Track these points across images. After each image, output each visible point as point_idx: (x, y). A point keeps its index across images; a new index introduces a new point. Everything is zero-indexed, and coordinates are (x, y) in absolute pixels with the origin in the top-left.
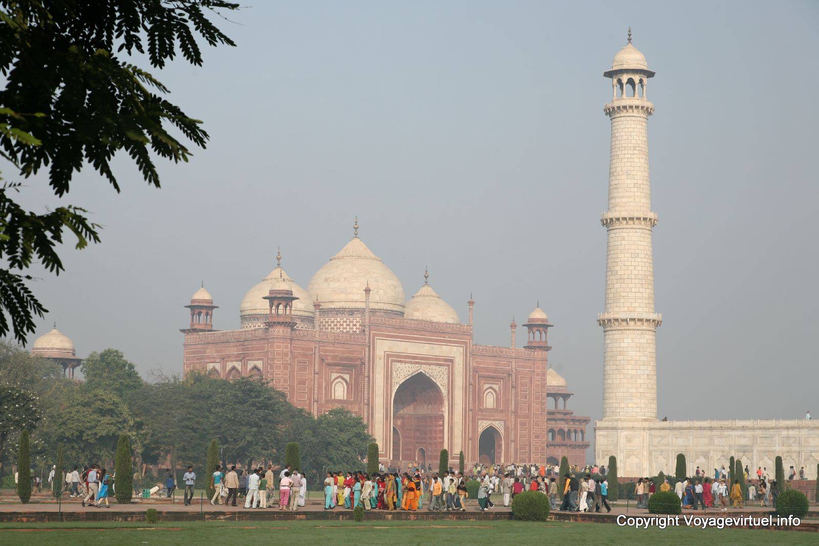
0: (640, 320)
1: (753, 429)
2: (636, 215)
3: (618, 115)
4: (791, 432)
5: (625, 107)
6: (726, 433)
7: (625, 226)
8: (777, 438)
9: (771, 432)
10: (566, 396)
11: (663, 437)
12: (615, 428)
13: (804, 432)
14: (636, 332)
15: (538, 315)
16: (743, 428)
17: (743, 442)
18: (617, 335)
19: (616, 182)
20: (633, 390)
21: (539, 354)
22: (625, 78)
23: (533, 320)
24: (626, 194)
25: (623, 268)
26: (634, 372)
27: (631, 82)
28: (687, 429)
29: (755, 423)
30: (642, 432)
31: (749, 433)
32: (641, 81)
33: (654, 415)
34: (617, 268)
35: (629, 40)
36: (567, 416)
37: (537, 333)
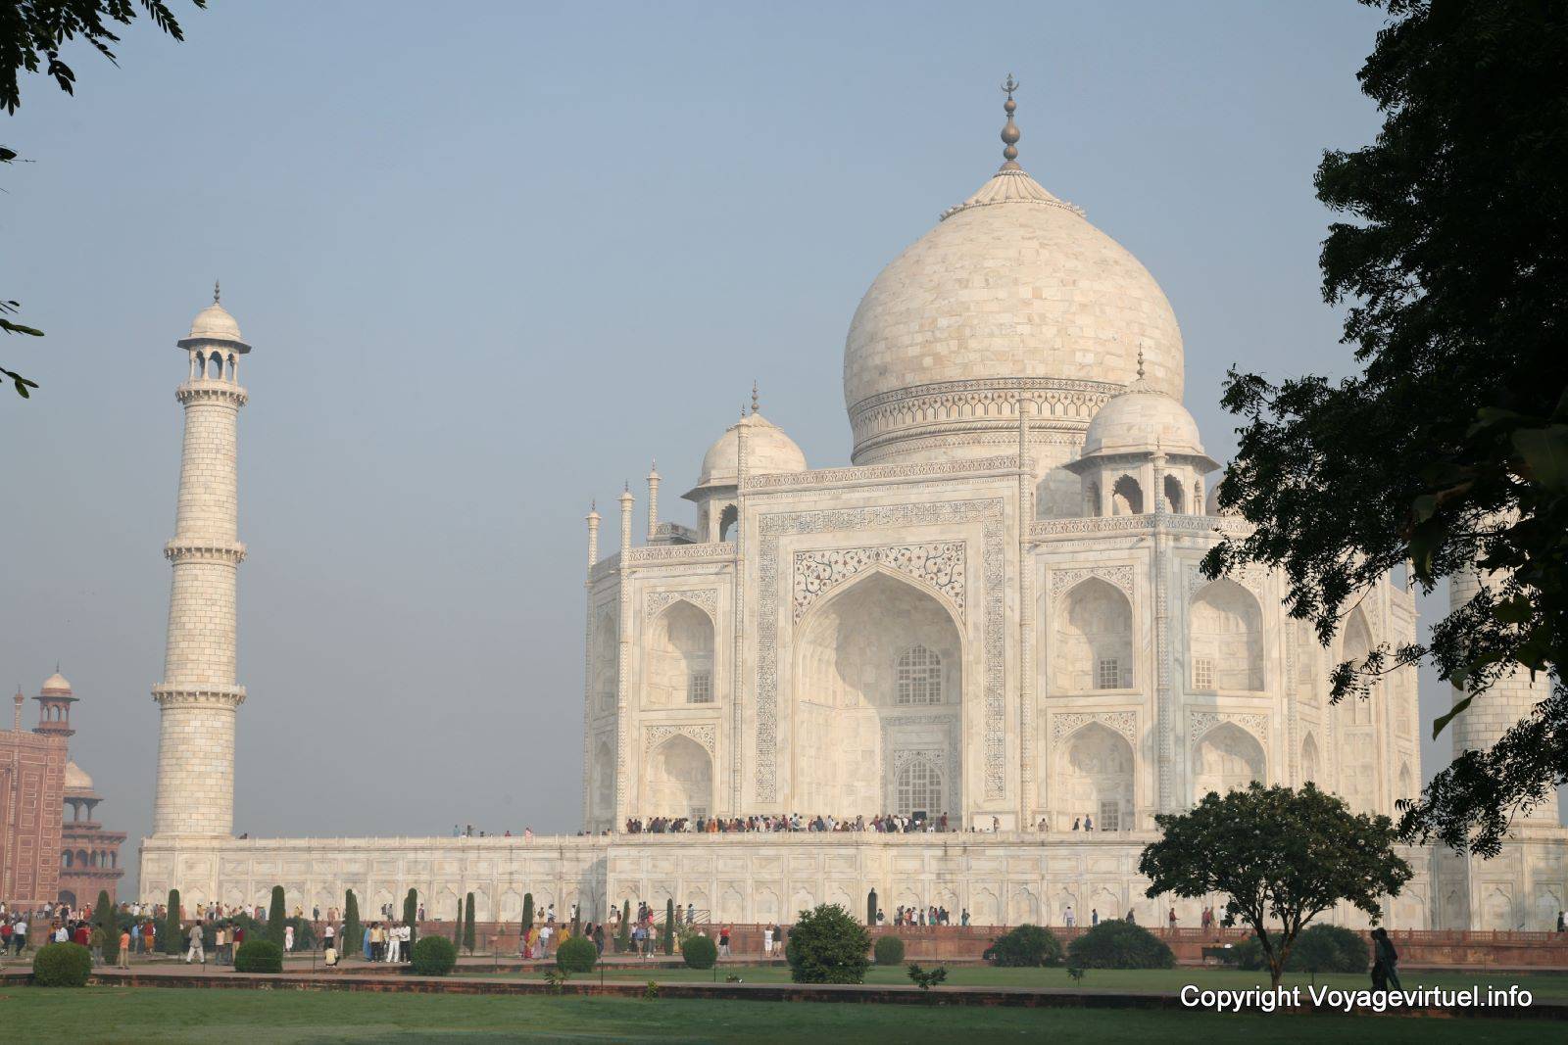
0: (215, 694)
1: (367, 850)
2: (215, 545)
3: (196, 403)
4: (421, 855)
5: (206, 392)
6: (330, 855)
7: (200, 560)
8: (401, 864)
9: (393, 854)
10: (91, 803)
11: (240, 862)
12: (172, 849)
13: (438, 854)
14: (209, 712)
15: (57, 683)
16: (355, 849)
17: (355, 868)
18: (180, 716)
19: (189, 497)
20: (200, 795)
21: (55, 741)
22: (208, 352)
23: (50, 690)
24: (202, 515)
25: (194, 619)
26: (203, 768)
27: (216, 357)
28: (274, 849)
29: (371, 842)
30: (210, 855)
31: (361, 856)
32: (231, 357)
33: (227, 830)
34: (184, 619)
35: (217, 298)
36: (92, 831)
37: (54, 710)
